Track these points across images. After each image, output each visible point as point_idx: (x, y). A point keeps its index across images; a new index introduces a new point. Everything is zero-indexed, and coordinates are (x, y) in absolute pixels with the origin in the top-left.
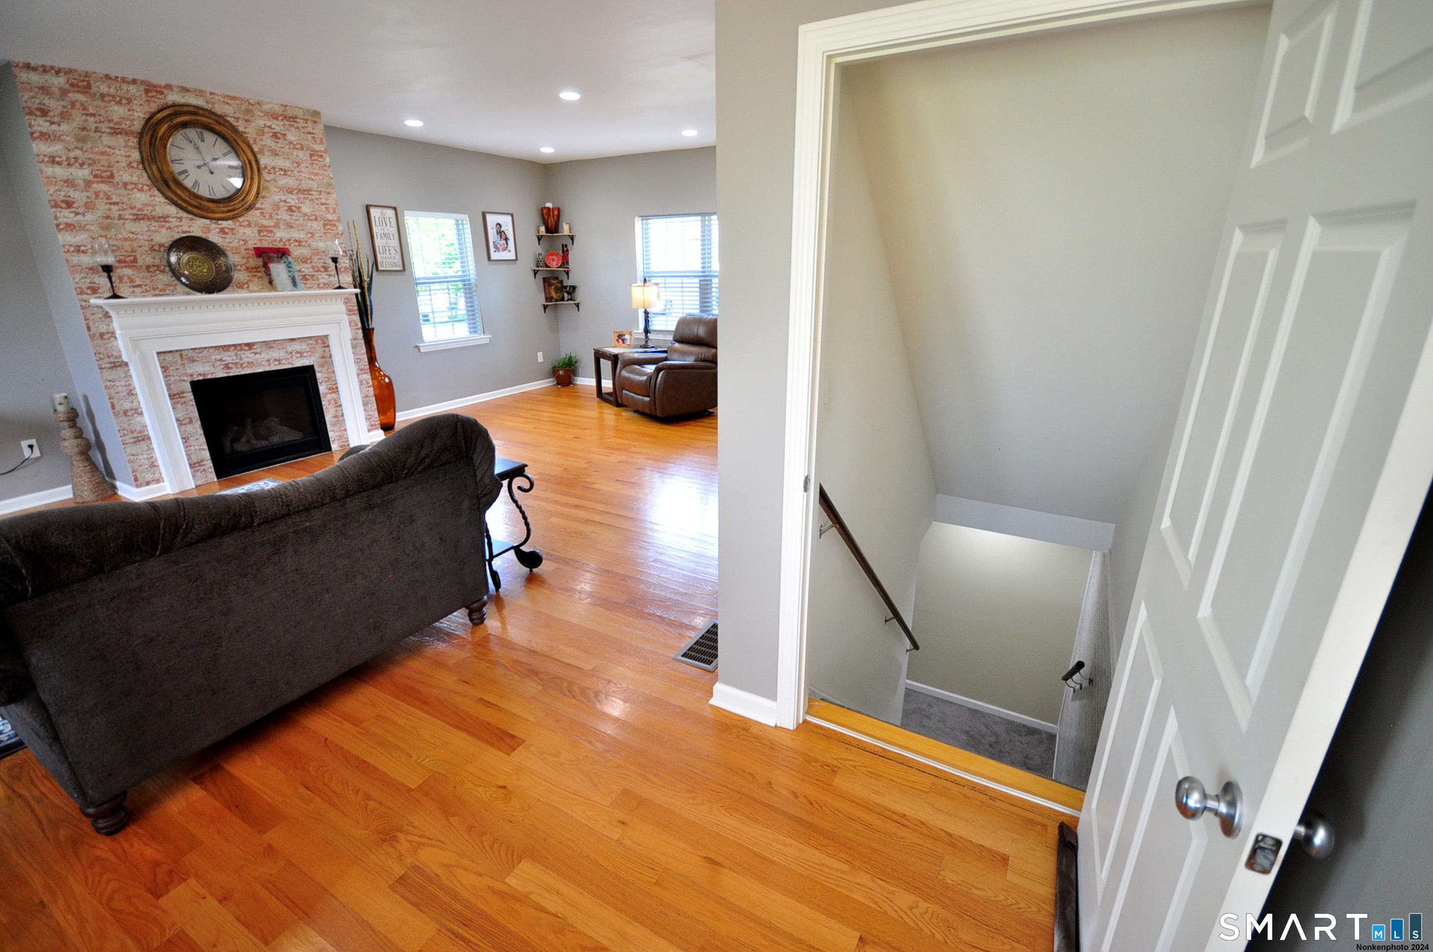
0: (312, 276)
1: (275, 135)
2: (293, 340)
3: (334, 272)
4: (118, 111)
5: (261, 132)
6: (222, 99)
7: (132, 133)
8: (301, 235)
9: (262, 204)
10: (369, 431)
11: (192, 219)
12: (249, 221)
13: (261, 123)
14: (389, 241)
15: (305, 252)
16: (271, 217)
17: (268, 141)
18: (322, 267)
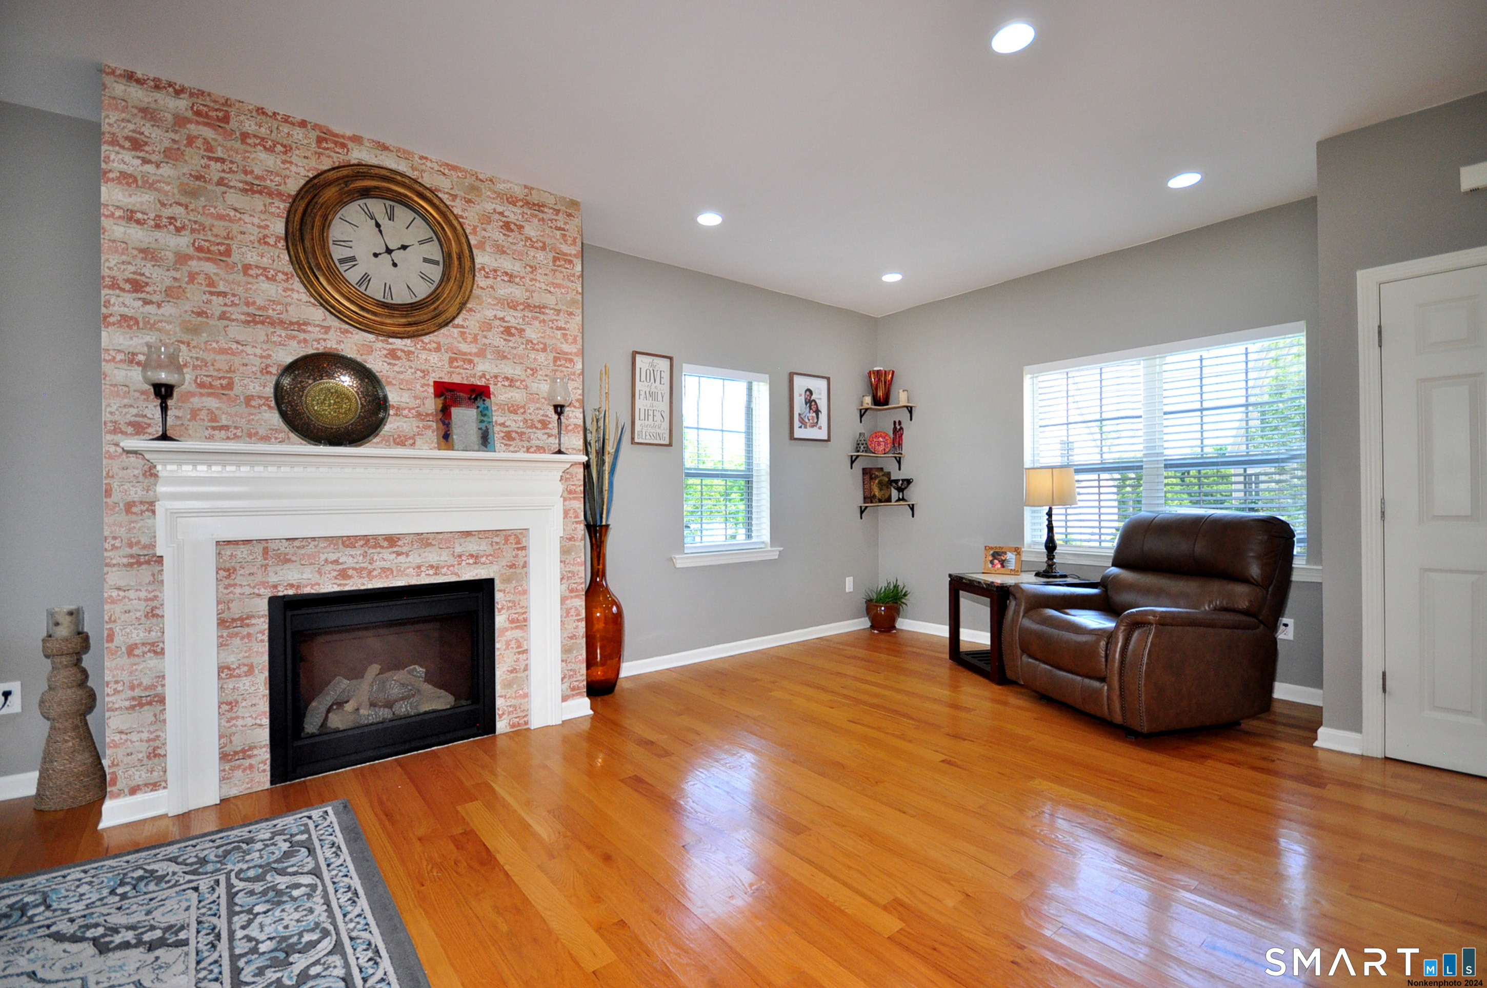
0: (521, 434)
1: (507, 226)
2: (468, 534)
3: (555, 431)
4: (263, 161)
5: (486, 219)
6: (436, 168)
7: (280, 194)
8: (516, 371)
9: (465, 320)
10: (565, 699)
11: (347, 331)
12: (439, 344)
13: (489, 207)
14: (655, 403)
15: (517, 396)
16: (475, 340)
17: (495, 233)
18: (539, 421)
